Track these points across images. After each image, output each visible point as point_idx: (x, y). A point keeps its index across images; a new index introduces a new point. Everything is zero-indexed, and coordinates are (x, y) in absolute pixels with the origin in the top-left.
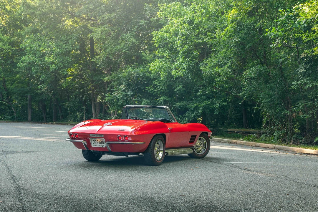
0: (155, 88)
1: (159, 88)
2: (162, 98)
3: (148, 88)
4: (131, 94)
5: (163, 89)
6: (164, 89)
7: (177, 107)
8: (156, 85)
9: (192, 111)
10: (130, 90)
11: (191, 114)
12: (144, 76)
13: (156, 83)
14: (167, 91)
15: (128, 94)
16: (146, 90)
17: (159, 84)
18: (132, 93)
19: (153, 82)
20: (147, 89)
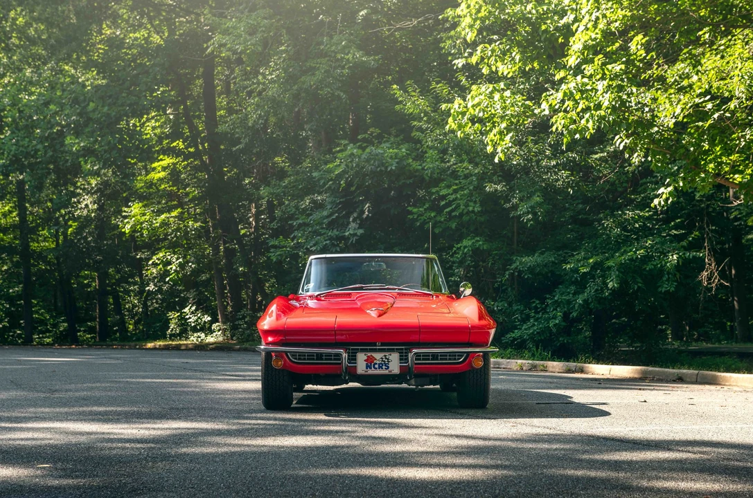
0: (439, 210)
1: (453, 210)
2: (467, 242)
3: (415, 210)
4: (355, 235)
5: (468, 212)
6: (473, 211)
7: (520, 272)
8: (443, 197)
9: (575, 283)
10: (353, 221)
11: (574, 294)
12: (402, 171)
13: (443, 192)
14: (482, 219)
15: (347, 234)
16: (411, 217)
17: (454, 196)
18: (360, 232)
19: (434, 190)
20: (411, 213)
